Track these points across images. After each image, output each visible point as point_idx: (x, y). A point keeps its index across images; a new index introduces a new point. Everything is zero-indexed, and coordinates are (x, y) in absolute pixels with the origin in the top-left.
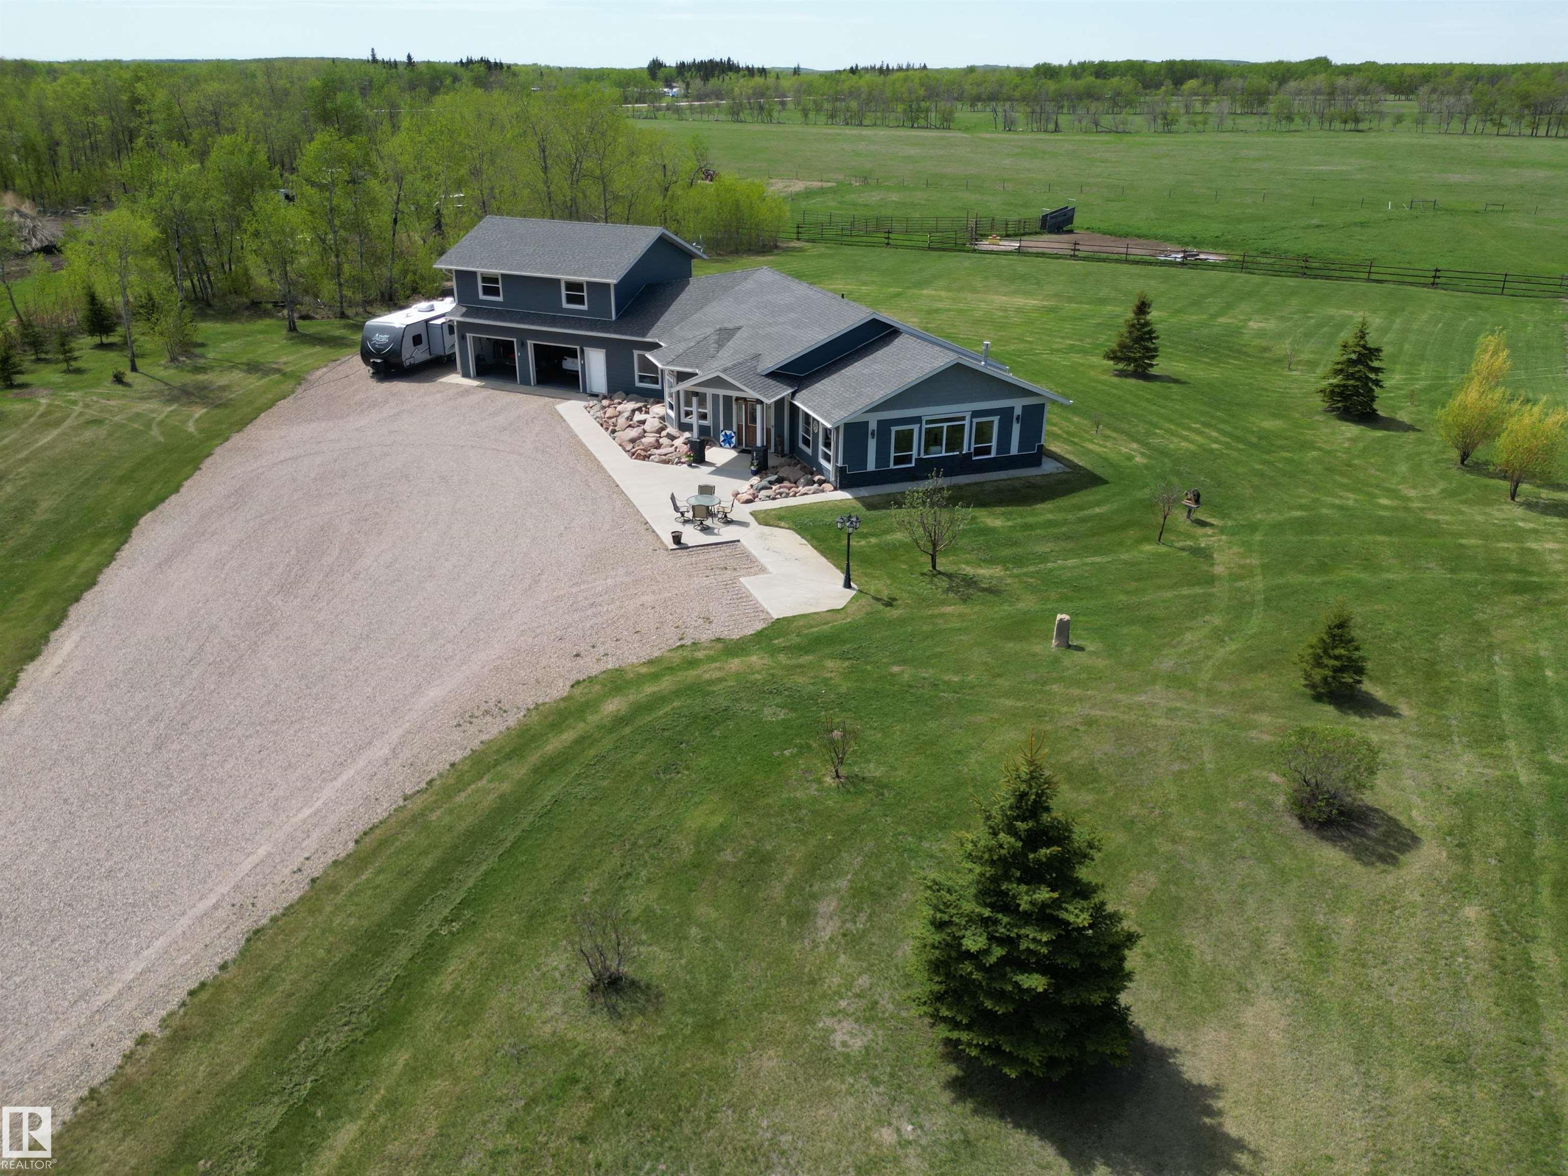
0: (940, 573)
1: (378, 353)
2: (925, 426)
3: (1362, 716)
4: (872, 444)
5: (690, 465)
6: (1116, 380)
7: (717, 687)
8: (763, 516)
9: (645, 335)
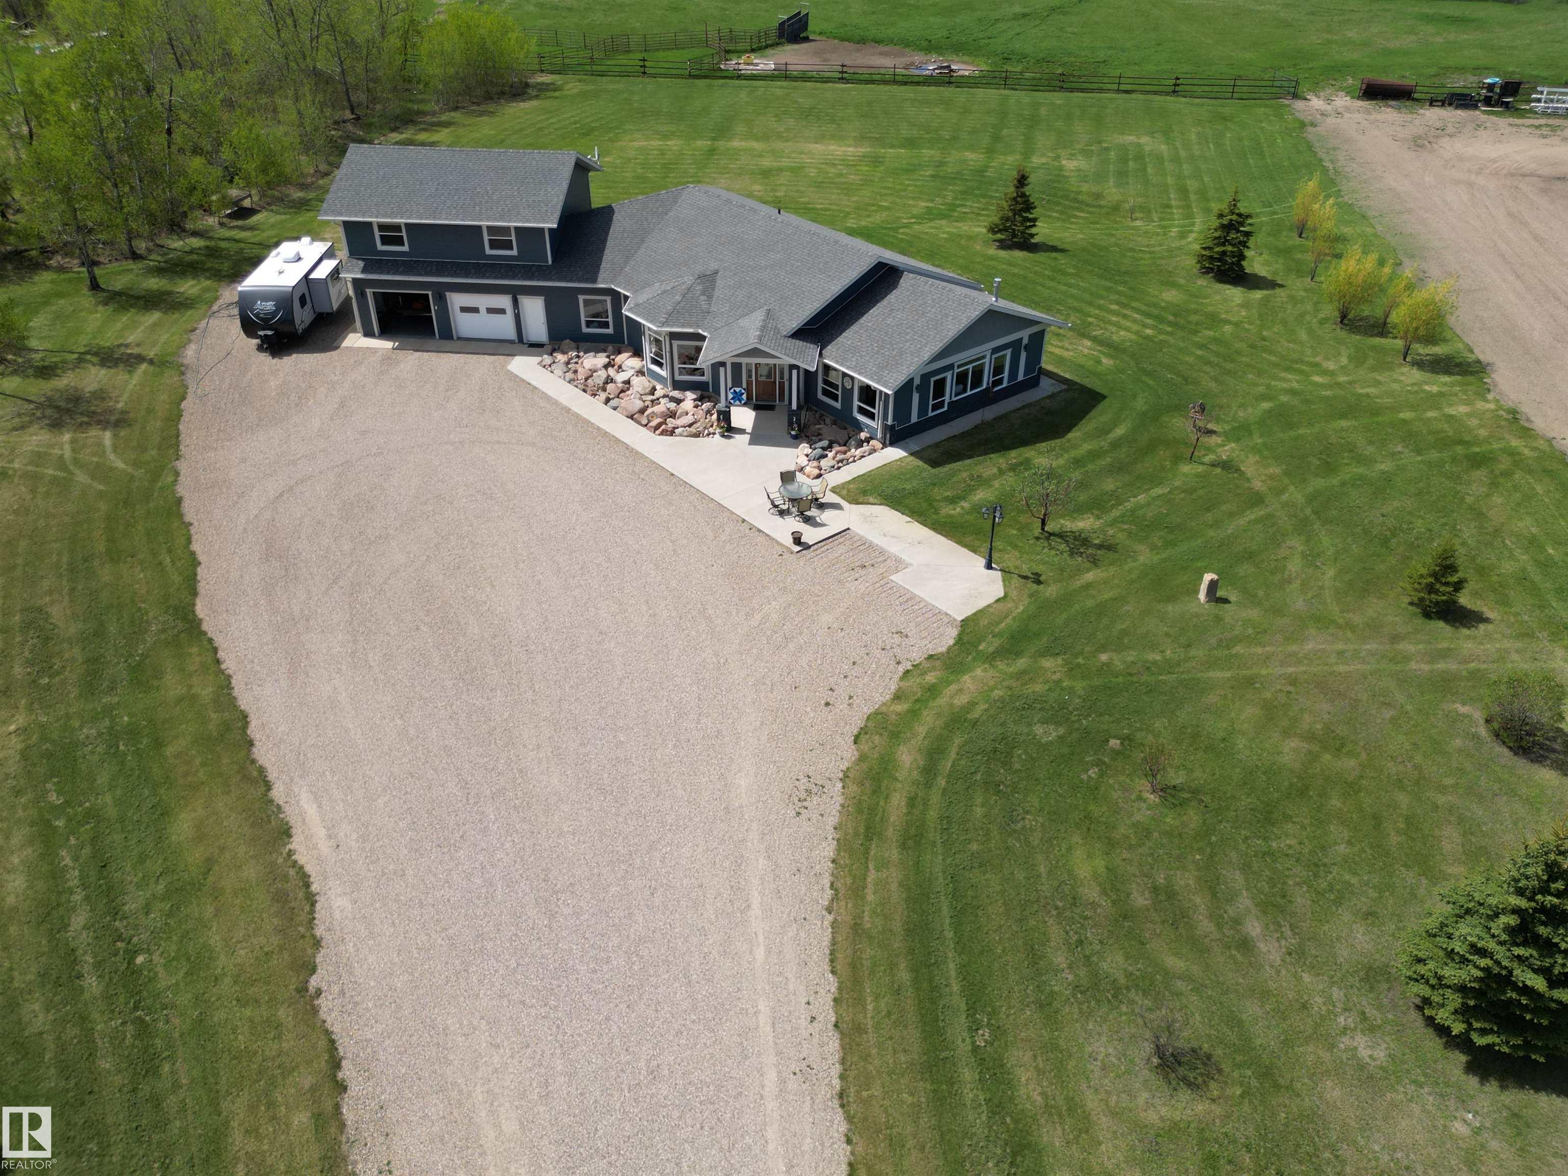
0: (1051, 534)
2: (955, 371)
3: (1469, 628)
4: (916, 397)
5: (723, 436)
6: (1003, 254)
7: (976, 713)
8: (845, 492)
9: (594, 281)
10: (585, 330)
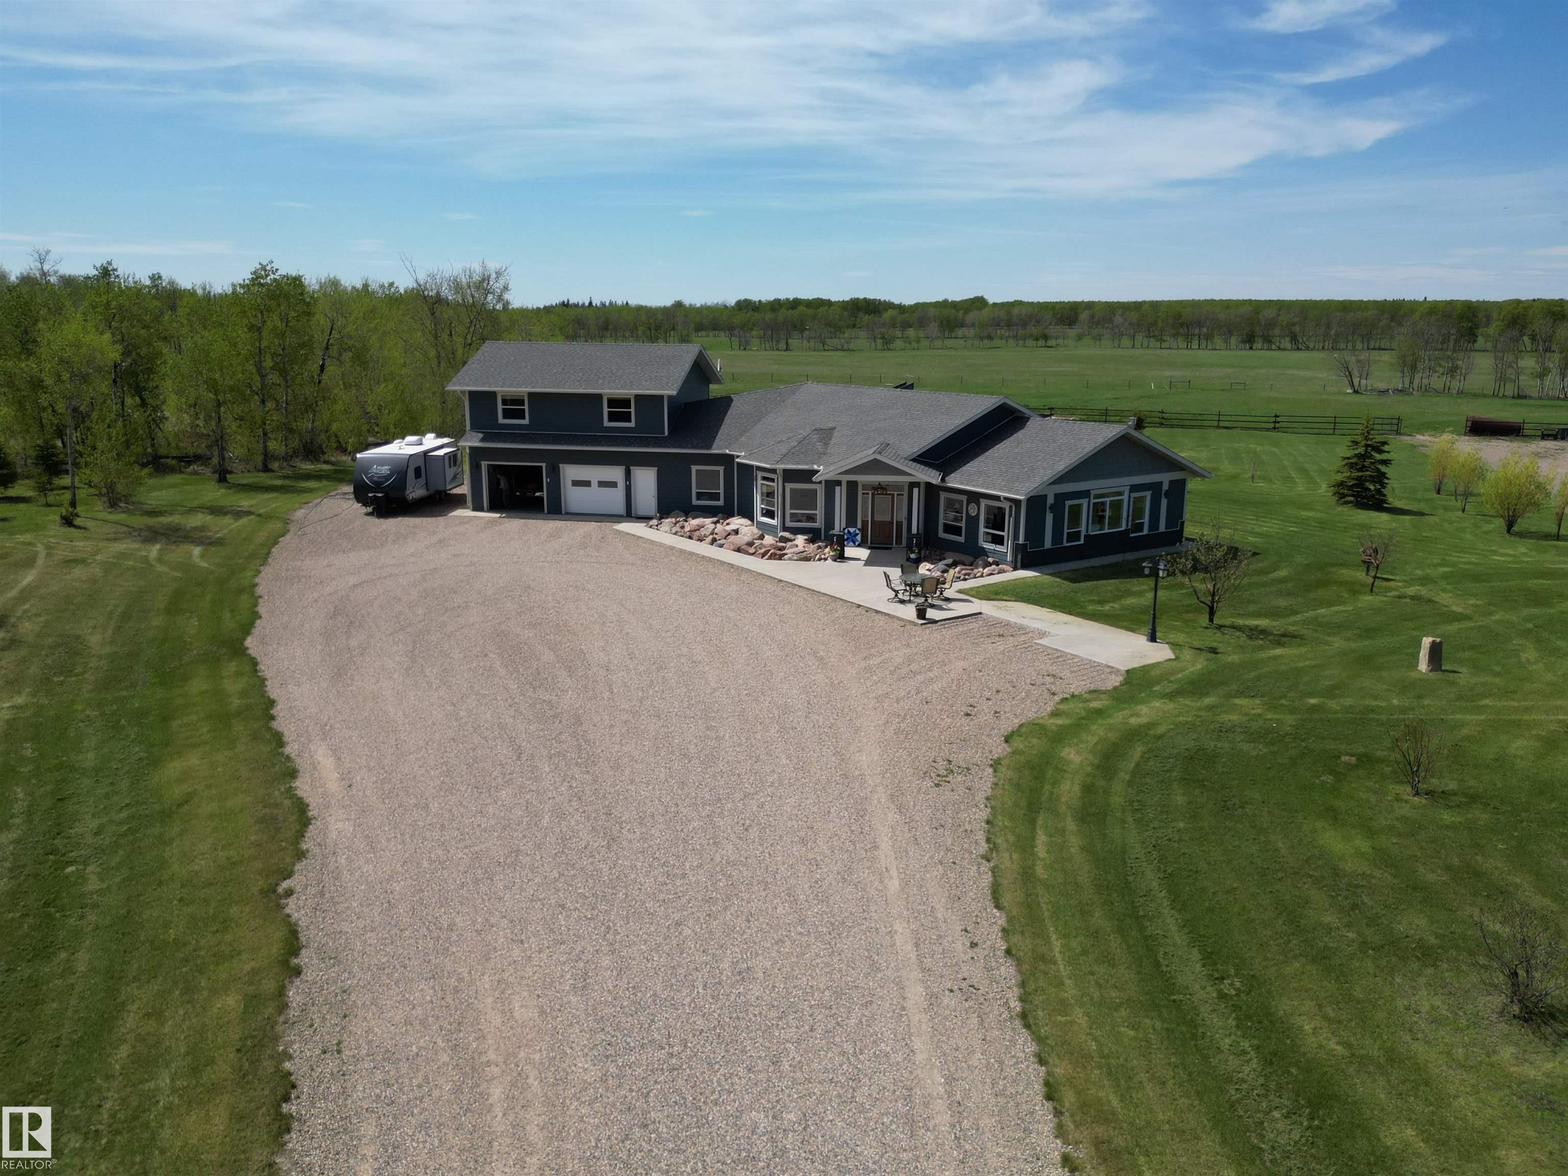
0: (1221, 626)
1: (378, 485)
2: (1093, 501)
4: (1049, 518)
5: (836, 562)
7: (1160, 730)
8: (974, 593)
9: (709, 447)
10: (695, 502)
